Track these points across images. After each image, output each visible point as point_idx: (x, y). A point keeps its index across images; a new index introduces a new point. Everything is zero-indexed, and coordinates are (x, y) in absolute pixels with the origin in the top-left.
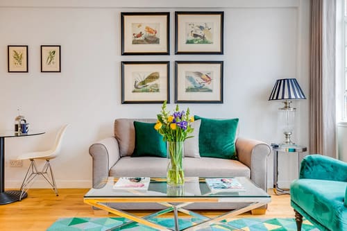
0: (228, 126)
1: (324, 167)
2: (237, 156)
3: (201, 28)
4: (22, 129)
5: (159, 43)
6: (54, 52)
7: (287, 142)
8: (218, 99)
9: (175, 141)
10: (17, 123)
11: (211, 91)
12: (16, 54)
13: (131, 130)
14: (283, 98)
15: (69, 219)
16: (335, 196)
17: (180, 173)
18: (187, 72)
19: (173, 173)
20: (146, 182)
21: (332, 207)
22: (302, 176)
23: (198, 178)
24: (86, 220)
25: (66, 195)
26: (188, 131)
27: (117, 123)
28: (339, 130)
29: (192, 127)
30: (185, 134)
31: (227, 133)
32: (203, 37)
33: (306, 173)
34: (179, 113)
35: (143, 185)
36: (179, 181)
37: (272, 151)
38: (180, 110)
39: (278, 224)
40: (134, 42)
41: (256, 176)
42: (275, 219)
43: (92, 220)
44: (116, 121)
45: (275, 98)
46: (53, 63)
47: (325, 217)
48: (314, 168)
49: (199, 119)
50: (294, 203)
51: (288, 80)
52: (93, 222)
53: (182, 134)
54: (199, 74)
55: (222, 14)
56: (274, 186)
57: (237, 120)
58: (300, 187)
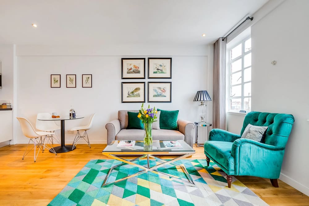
0: (174, 114)
1: (220, 135)
2: (178, 128)
3: (161, 65)
4: (73, 116)
5: (140, 73)
6: (89, 78)
7: (202, 122)
8: (169, 100)
9: (148, 123)
10: (71, 112)
11: (165, 96)
12: (70, 79)
13: (126, 116)
14: (200, 100)
15: (96, 160)
16: (226, 150)
17: (150, 139)
18: (153, 87)
19: (147, 139)
20: (133, 143)
21: (225, 156)
22: (210, 139)
23: (159, 141)
24: (104, 161)
25: (94, 148)
26: (155, 118)
27: (119, 112)
28: (227, 116)
29: (156, 116)
30: (153, 120)
31: (173, 117)
32: (162, 70)
33: (212, 138)
34: (150, 109)
35: (132, 145)
36: (150, 143)
37: (195, 126)
38: (150, 108)
39: (198, 162)
40: (128, 73)
41: (188, 139)
42: (197, 160)
43: (107, 161)
44: (119, 111)
45: (196, 100)
46: (88, 83)
47: (221, 161)
48: (216, 135)
49: (160, 110)
50: (206, 152)
51: (203, 91)
52: (107, 162)
53: (151, 120)
54: (160, 88)
55: (171, 59)
56: (196, 143)
57: (178, 111)
58: (209, 145)
